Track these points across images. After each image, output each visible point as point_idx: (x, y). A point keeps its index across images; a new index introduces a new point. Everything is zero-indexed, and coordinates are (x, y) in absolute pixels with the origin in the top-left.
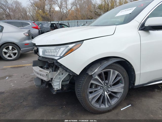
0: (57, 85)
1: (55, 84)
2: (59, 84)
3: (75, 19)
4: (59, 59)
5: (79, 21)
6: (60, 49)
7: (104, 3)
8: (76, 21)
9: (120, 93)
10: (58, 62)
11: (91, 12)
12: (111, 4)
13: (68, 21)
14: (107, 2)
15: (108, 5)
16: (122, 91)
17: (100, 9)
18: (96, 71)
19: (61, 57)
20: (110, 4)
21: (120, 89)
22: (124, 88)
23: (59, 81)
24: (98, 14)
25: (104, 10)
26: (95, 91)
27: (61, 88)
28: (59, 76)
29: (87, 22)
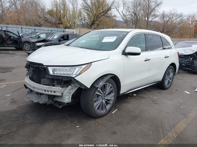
0: (67, 99)
1: (66, 98)
2: (69, 98)
3: (16, 24)
4: (75, 77)
5: (23, 27)
6: (75, 69)
7: (55, 9)
8: (20, 26)
9: (112, 100)
10: (75, 79)
11: (40, 18)
12: (64, 11)
13: (7, 25)
14: (59, 9)
15: (60, 12)
16: (113, 98)
17: (51, 16)
18: (100, 84)
19: (77, 76)
20: (62, 11)
21: (112, 97)
22: (114, 96)
23: (69, 95)
24: (49, 21)
25: (56, 18)
26: (97, 100)
27: (70, 101)
28: (70, 91)
29: (35, 29)
